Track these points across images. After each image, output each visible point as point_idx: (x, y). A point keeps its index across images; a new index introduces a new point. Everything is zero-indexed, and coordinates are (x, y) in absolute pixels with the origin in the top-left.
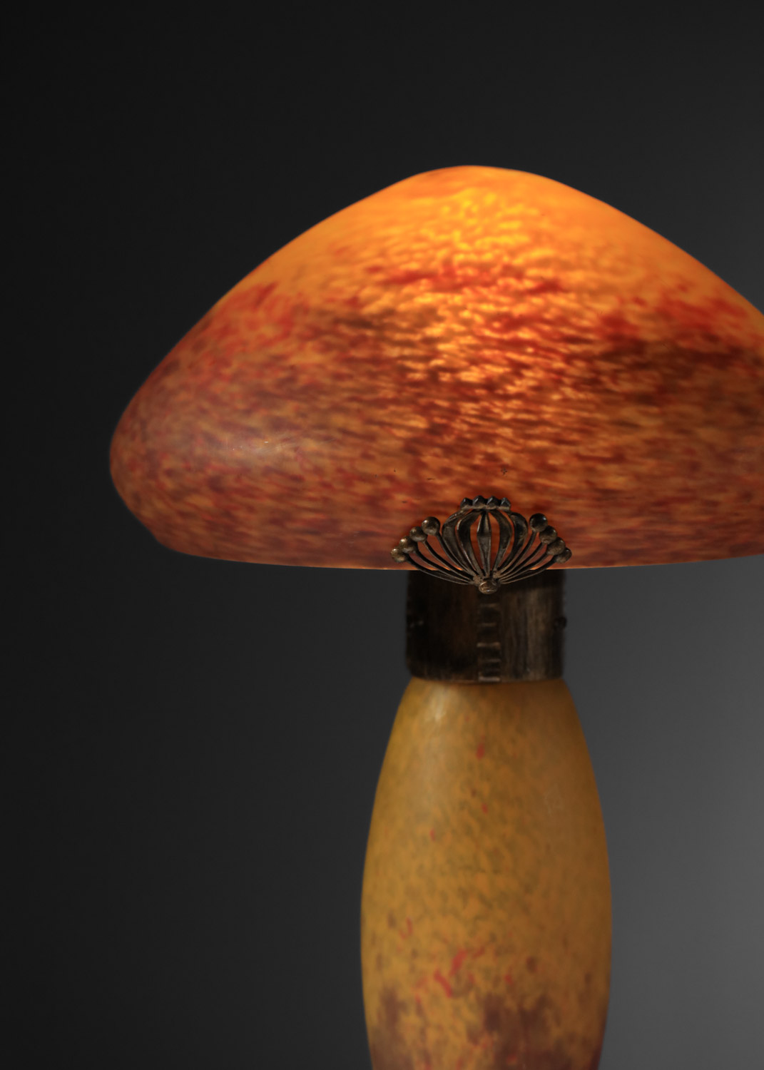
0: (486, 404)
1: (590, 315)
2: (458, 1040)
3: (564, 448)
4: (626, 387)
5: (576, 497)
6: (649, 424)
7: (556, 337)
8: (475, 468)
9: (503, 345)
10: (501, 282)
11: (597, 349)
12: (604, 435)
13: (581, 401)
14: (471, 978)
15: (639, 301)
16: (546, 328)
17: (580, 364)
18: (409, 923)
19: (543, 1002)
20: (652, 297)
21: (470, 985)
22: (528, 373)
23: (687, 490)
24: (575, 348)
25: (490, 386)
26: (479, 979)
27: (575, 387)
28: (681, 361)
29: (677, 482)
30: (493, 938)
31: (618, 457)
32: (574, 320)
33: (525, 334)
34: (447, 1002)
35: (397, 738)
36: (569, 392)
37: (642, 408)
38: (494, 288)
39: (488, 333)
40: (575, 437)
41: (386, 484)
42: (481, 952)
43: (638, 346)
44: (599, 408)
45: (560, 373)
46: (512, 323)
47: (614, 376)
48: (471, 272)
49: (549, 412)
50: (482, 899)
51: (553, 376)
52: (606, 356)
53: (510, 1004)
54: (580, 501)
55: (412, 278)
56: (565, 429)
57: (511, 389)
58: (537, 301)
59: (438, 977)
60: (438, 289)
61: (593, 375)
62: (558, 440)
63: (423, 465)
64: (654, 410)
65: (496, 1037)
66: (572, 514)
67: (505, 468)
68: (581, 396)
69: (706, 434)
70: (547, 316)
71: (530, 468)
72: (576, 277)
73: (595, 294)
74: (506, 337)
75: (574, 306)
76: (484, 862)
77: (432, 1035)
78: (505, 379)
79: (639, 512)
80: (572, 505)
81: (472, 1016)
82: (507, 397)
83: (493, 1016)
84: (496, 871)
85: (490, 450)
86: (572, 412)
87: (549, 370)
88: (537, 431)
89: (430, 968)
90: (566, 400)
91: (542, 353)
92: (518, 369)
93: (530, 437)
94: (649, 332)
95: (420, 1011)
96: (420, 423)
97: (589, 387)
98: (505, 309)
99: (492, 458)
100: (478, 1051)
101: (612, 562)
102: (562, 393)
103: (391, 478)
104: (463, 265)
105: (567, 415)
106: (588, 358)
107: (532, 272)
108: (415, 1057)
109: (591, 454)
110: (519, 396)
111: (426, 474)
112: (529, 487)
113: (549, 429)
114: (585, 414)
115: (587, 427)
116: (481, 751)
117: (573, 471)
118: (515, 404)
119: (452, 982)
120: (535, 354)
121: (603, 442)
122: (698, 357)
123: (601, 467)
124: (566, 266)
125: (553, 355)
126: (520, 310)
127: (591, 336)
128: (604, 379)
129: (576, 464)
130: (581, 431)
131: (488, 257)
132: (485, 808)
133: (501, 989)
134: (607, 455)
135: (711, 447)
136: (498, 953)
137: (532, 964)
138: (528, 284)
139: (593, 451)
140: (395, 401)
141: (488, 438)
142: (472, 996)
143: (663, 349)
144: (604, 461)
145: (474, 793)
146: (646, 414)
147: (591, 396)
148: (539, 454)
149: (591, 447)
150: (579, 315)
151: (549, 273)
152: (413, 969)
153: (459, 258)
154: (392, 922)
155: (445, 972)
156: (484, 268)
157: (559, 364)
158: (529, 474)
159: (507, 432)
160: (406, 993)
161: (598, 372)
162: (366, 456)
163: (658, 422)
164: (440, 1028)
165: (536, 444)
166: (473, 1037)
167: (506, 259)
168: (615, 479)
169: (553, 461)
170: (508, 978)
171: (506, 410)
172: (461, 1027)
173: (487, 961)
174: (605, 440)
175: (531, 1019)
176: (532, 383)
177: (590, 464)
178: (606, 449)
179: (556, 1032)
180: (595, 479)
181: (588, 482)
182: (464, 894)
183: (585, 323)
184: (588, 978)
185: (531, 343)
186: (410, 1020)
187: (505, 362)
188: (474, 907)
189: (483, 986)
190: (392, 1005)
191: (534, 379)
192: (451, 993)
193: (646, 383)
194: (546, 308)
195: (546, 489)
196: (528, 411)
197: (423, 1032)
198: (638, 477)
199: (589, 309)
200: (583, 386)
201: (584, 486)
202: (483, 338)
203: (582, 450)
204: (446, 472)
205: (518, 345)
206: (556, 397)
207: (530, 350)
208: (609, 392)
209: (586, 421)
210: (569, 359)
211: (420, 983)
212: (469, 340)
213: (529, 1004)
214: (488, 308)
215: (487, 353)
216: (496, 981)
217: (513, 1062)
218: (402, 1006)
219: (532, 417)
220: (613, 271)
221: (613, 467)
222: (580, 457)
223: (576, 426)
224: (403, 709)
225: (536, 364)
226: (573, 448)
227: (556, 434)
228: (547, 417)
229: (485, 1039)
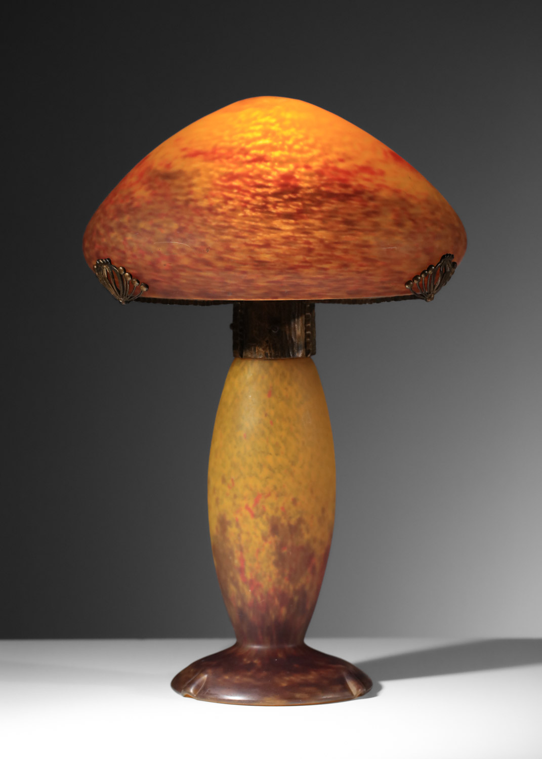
0: (205, 217)
1: (275, 173)
2: (257, 540)
3: (239, 240)
4: (280, 210)
5: (245, 264)
6: (287, 228)
7: (251, 185)
8: (196, 249)
9: (224, 188)
10: (235, 157)
11: (271, 191)
12: (261, 234)
13: (253, 217)
14: (264, 508)
15: (307, 167)
16: (248, 180)
17: (259, 198)
18: (233, 480)
19: (300, 521)
20: (316, 165)
21: (264, 512)
22: (231, 203)
23: (306, 262)
24: (259, 190)
25: (211, 209)
26: (268, 508)
27: (253, 210)
28: (318, 198)
29: (300, 257)
30: (275, 488)
31: (267, 245)
32: (264, 176)
33: (236, 183)
34: (251, 520)
35: (227, 388)
36: (248, 212)
37: (285, 221)
38: (230, 160)
39: (218, 182)
40: (245, 234)
41: (157, 256)
42: (269, 495)
43: (296, 189)
44: (262, 220)
45: (247, 202)
46: (232, 177)
47: (275, 205)
48: (223, 151)
49: (235, 222)
50: (270, 468)
51: (243, 204)
52: (275, 195)
53: (284, 521)
54: (247, 266)
55: (196, 154)
56: (241, 230)
57: (220, 210)
58: (249, 166)
59: (247, 508)
60: (206, 160)
61: (264, 204)
62: (237, 236)
63: (173, 247)
64: (292, 221)
65: (277, 538)
66: (244, 272)
67: (208, 249)
68: (254, 214)
69: (319, 234)
70: (251, 174)
71: (221, 249)
72: (277, 154)
73: (282, 163)
74: (226, 184)
75: (268, 169)
76: (271, 450)
77: (244, 537)
78: (219, 206)
79: (281, 272)
80: (244, 268)
81: (264, 527)
82: (217, 214)
83: (275, 528)
84: (277, 454)
85: (203, 240)
86: (247, 222)
87: (242, 201)
88: (227, 231)
89: (244, 503)
90: (245, 216)
91: (241, 192)
92: (227, 200)
93: (223, 234)
94: (305, 183)
95: (238, 525)
96: (175, 226)
97: (259, 210)
98: (231, 170)
99: (203, 244)
100: (267, 545)
101: (277, 298)
102: (245, 213)
103: (159, 253)
104: (221, 148)
105: (244, 224)
106: (264, 195)
107: (253, 152)
108: (235, 549)
109: (252, 243)
110: (223, 214)
111: (173, 251)
112: (221, 259)
113: (233, 230)
114: (253, 223)
115: (252, 230)
116: (270, 393)
117: (243, 251)
118: (220, 217)
119: (254, 511)
120: (237, 193)
121: (260, 237)
122: (330, 195)
123: (257, 250)
124: (274, 149)
125: (246, 194)
126: (239, 170)
127: (270, 184)
128: (269, 206)
129: (244, 248)
130: (249, 231)
131: (235, 144)
132: (272, 423)
133: (279, 513)
134: (261, 244)
135: (321, 241)
136: (278, 496)
137: (295, 501)
138: (249, 158)
139: (254, 241)
140: (167, 215)
141: (202, 234)
142: (264, 517)
143: (311, 191)
144: (259, 247)
145: (266, 415)
146: (288, 224)
147: (259, 214)
148: (227, 242)
149: (253, 239)
150: (268, 173)
151: (262, 152)
152: (234, 504)
153: (222, 144)
154: (224, 481)
155: (251, 505)
156: (230, 150)
157: (248, 198)
158: (221, 253)
159: (212, 231)
160: (229, 517)
161: (267, 202)
162: (150, 242)
163: (292, 228)
164: (248, 533)
165: (225, 237)
166: (265, 538)
167: (243, 145)
168: (265, 255)
169: (234, 246)
170: (283, 508)
171: (214, 220)
172: (259, 533)
173: (272, 499)
174: (260, 236)
175: (294, 530)
176: (231, 207)
177: (252, 248)
178: (260, 241)
179: (307, 536)
180: (254, 256)
181: (250, 257)
182: (261, 466)
183: (270, 178)
184: (323, 510)
185: (238, 188)
186: (232, 530)
187: (221, 197)
188: (266, 472)
189: (270, 512)
190: (223, 523)
191: (232, 205)
192: (253, 516)
193: (292, 209)
194: (252, 171)
195: (229, 260)
196: (225, 221)
197: (239, 536)
198: (277, 255)
199: (275, 170)
200: (256, 209)
201: (249, 259)
202: (216, 185)
203: (247, 241)
204: (182, 250)
205: (231, 188)
206: (241, 214)
207: (235, 191)
208: (270, 212)
209: (254, 227)
210: (254, 196)
211: (238, 511)
212: (209, 186)
213: (293, 522)
214: (224, 170)
215: (214, 192)
216: (277, 510)
217: (285, 551)
218: (229, 523)
219: (226, 224)
220: (301, 151)
221: (263, 250)
222: (247, 245)
223: (247, 229)
224: (230, 373)
225: (236, 198)
226: (243, 240)
227: (237, 233)
228: (233, 224)
229: (271, 539)
